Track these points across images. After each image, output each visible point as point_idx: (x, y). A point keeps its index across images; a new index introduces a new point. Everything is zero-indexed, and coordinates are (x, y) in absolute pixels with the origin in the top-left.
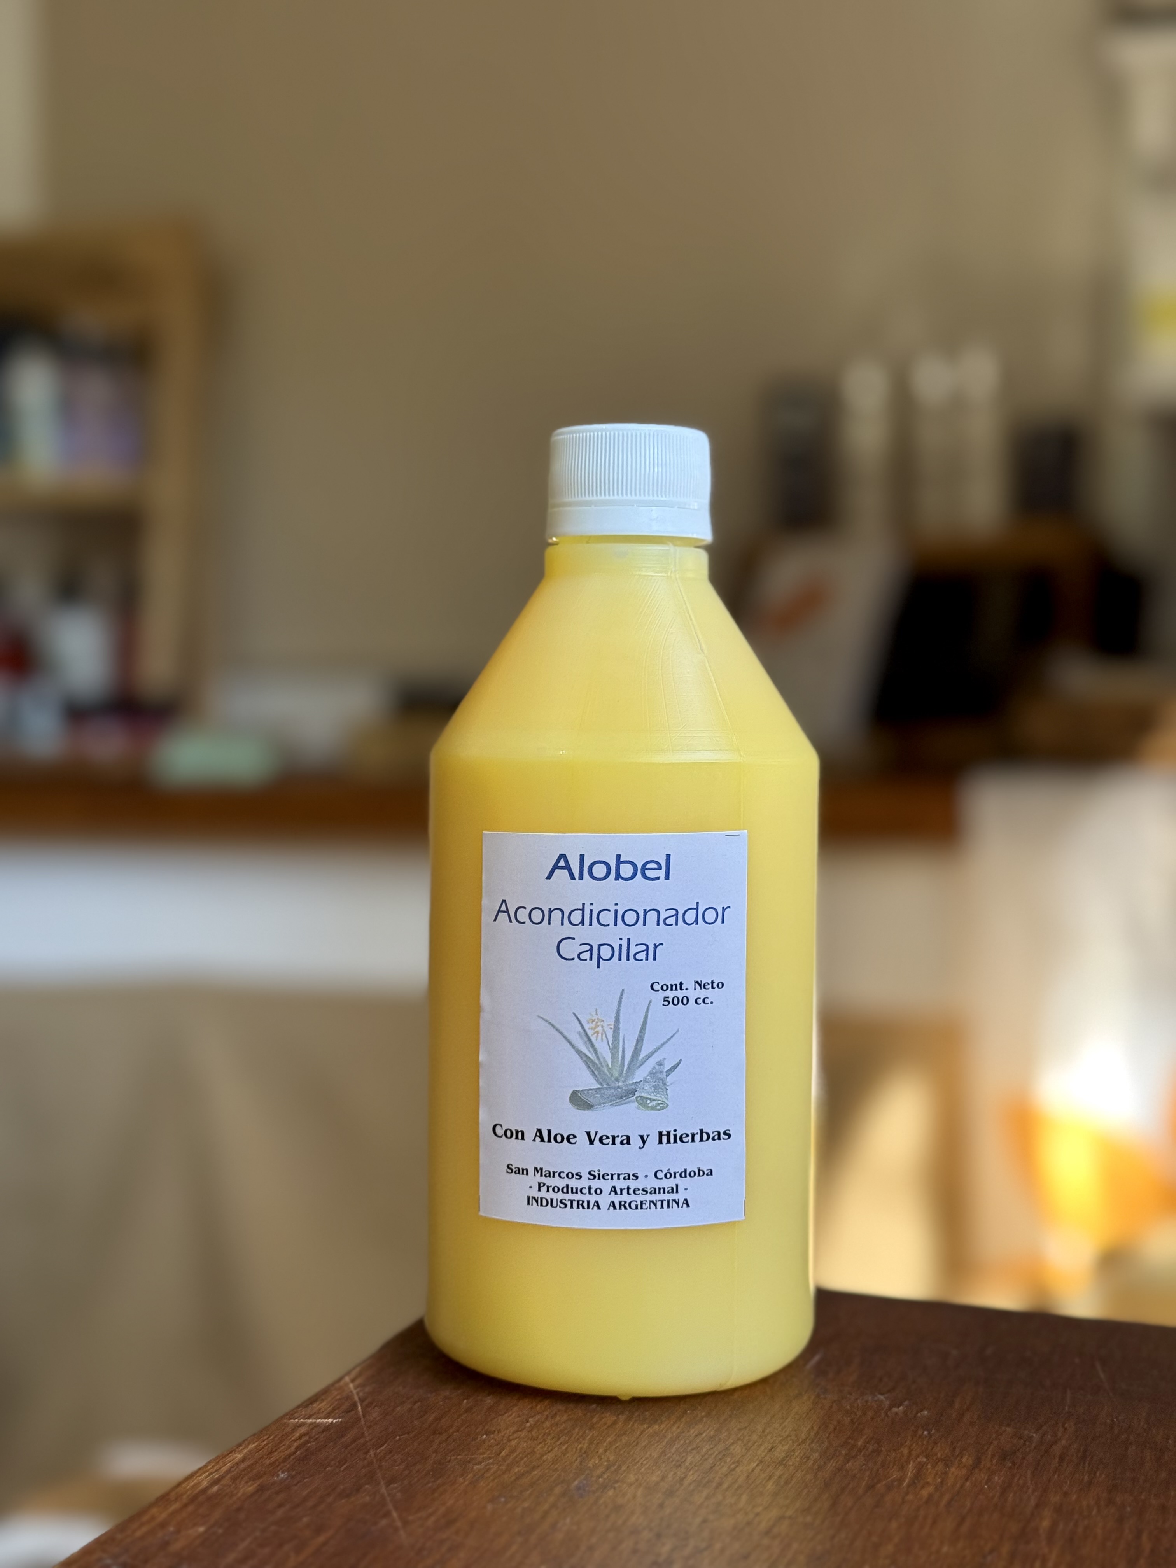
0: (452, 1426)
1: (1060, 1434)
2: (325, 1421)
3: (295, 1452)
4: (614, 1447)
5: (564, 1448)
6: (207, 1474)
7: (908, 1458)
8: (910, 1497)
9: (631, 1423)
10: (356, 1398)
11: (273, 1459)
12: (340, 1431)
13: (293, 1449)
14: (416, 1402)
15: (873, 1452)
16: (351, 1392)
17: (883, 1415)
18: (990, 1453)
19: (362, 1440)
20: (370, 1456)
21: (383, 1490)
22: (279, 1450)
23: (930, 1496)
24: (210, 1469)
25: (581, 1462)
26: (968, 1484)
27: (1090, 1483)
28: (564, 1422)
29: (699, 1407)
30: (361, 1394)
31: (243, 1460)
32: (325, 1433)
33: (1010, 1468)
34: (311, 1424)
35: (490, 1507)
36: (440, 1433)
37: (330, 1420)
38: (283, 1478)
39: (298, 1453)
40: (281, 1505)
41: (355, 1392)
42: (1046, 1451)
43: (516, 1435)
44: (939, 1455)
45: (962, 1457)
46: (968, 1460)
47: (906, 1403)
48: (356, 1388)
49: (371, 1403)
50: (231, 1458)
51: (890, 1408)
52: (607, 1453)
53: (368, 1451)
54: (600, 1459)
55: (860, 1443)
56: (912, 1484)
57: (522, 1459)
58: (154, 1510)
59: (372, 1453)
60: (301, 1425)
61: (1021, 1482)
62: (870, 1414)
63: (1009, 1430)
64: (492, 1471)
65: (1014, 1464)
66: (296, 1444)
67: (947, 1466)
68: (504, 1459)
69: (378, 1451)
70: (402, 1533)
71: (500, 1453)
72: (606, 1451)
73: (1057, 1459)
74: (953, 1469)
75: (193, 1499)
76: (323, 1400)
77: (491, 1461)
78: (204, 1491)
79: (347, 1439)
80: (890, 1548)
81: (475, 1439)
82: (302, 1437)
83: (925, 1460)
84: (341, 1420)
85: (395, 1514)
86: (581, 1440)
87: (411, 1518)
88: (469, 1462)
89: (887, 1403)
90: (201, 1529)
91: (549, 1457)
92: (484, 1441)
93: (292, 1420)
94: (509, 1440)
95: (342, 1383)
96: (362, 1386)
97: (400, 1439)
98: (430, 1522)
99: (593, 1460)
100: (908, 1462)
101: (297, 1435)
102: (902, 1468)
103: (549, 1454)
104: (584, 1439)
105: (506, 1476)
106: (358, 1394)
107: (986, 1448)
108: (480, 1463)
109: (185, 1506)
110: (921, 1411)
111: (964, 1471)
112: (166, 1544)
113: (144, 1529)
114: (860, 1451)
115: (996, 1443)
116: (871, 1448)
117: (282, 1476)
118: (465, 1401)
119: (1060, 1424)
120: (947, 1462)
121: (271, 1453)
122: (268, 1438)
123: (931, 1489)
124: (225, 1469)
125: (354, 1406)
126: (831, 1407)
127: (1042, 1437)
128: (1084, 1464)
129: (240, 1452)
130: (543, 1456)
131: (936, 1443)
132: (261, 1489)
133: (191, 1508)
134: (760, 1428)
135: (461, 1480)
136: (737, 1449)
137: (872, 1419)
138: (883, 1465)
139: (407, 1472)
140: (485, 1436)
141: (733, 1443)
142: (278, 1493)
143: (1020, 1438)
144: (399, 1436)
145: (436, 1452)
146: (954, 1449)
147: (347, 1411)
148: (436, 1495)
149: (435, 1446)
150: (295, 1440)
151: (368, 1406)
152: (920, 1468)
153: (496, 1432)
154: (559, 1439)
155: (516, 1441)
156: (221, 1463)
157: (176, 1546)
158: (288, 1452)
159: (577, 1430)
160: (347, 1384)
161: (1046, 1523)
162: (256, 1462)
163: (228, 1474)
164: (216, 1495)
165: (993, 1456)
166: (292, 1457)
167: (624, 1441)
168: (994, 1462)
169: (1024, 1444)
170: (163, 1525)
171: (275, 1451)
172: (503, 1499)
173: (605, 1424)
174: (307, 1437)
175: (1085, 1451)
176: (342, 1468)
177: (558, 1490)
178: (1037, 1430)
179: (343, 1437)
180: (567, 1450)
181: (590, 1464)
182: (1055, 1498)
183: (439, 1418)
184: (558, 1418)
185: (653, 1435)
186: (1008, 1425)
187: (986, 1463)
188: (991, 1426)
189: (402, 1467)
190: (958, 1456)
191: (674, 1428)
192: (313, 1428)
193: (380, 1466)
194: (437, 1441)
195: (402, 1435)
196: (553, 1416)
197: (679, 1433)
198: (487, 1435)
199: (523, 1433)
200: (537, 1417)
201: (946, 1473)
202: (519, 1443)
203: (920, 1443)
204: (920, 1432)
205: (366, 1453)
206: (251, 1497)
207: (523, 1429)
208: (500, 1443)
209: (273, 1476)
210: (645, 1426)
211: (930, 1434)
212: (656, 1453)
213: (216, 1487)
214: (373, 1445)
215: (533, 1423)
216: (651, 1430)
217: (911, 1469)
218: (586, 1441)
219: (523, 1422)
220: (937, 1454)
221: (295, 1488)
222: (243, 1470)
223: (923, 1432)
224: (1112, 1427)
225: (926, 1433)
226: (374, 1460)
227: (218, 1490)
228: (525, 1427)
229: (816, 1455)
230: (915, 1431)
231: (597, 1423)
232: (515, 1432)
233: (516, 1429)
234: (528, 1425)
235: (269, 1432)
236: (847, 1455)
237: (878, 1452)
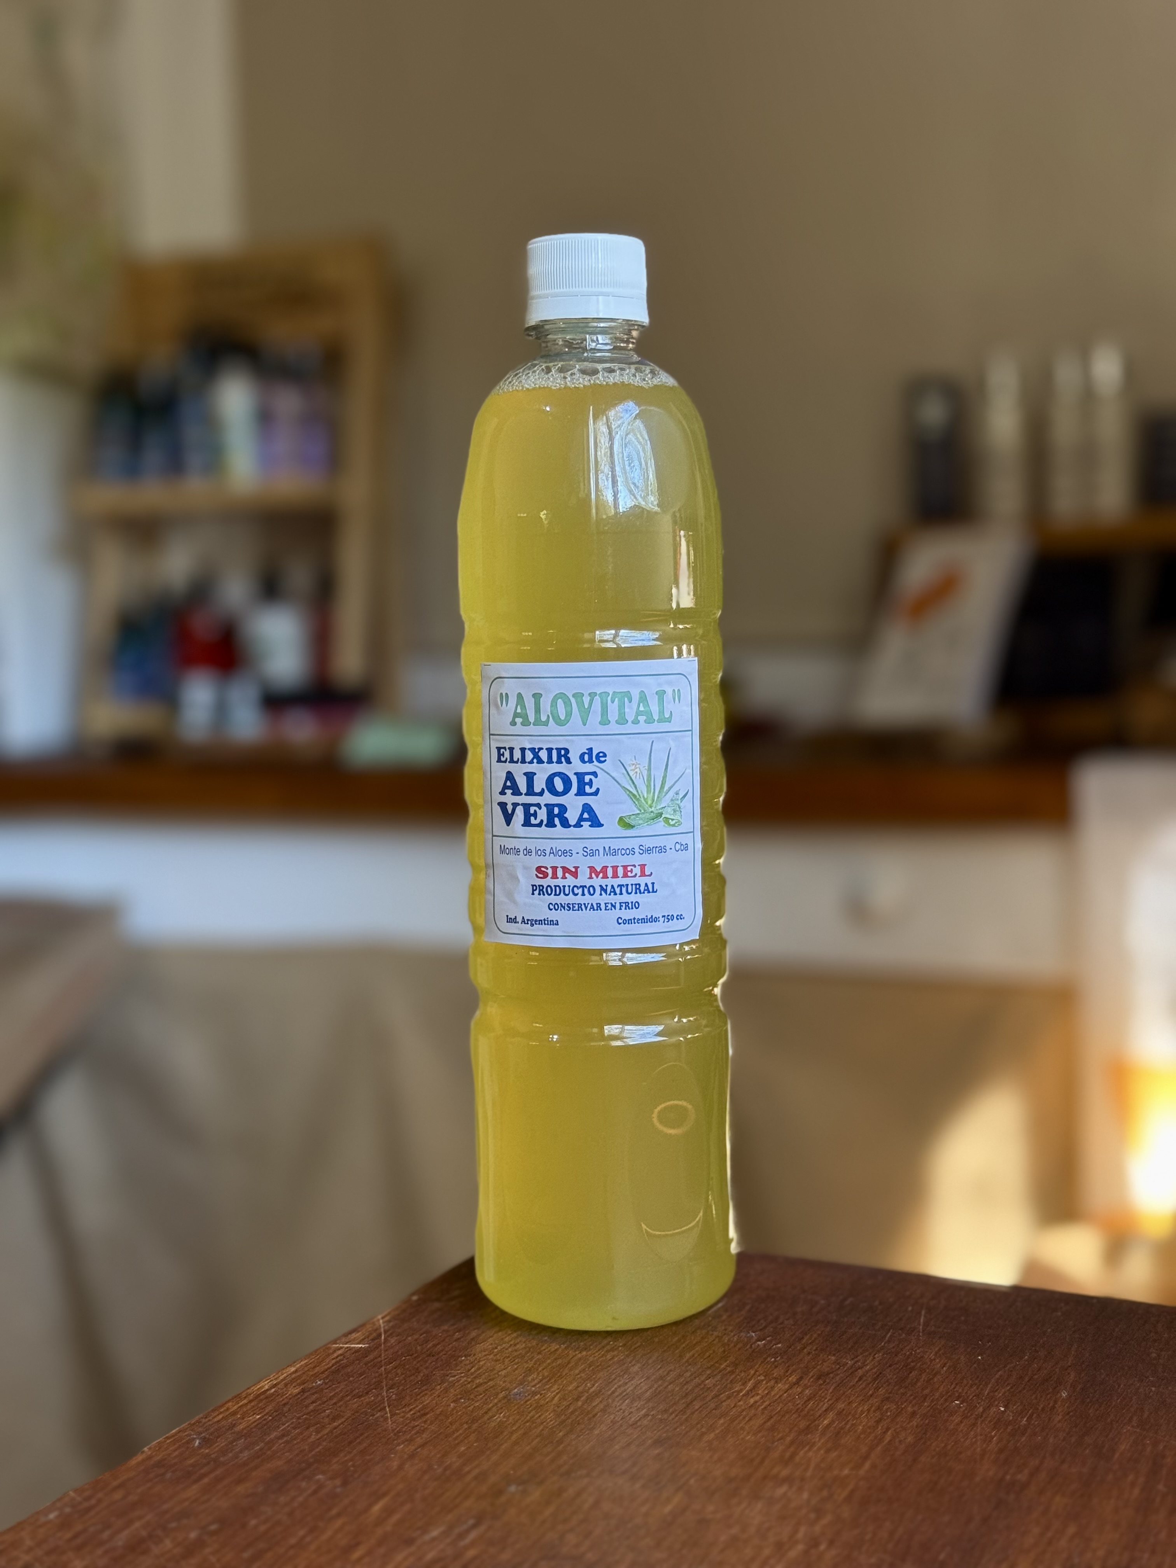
0: (443, 1351)
1: (868, 1362)
2: (357, 1346)
3: (331, 1367)
4: (550, 1367)
5: (516, 1366)
6: (269, 1381)
7: (753, 1374)
10: (382, 1330)
11: (316, 1371)
12: (365, 1353)
13: (330, 1365)
14: (423, 1334)
15: (729, 1372)
16: (380, 1327)
17: (748, 1347)
18: (811, 1374)
19: (379, 1359)
21: (385, 1394)
22: (321, 1366)
23: (755, 1403)
25: (524, 1376)
26: (785, 1397)
30: (387, 1328)
31: (296, 1371)
32: (355, 1356)
33: (821, 1385)
34: (348, 1347)
35: (452, 1405)
36: (433, 1356)
37: (361, 1346)
38: (319, 1385)
39: (333, 1367)
40: (313, 1402)
41: (382, 1326)
43: (485, 1358)
44: (775, 1375)
45: (790, 1376)
46: (793, 1379)
47: (769, 1338)
48: (384, 1323)
49: (391, 1335)
50: (287, 1370)
51: (755, 1342)
52: (544, 1371)
53: (381, 1367)
54: (538, 1374)
56: (747, 1394)
57: (484, 1373)
59: (383, 1369)
60: (340, 1350)
61: (823, 1394)
62: (740, 1345)
64: (462, 1381)
65: (824, 1382)
66: (334, 1361)
67: (776, 1382)
68: (472, 1374)
69: (388, 1367)
71: (471, 1370)
72: (543, 1369)
73: (856, 1380)
74: (779, 1385)
75: (257, 1399)
76: (359, 1330)
77: (462, 1375)
78: (267, 1391)
79: (368, 1359)
81: (456, 1360)
82: (338, 1358)
83: (763, 1378)
84: (368, 1345)
85: (387, 1409)
86: (529, 1361)
88: (448, 1376)
90: (258, 1417)
91: (503, 1373)
92: (461, 1362)
93: (334, 1346)
94: (479, 1362)
95: (375, 1320)
96: (389, 1324)
97: (404, 1360)
99: (533, 1375)
100: (750, 1380)
101: (335, 1355)
102: (744, 1384)
105: (470, 1386)
106: (384, 1328)
107: (810, 1369)
108: (454, 1378)
111: (787, 1386)
113: (220, 1417)
114: (720, 1371)
115: (819, 1365)
116: (729, 1369)
117: (320, 1382)
120: (777, 1380)
121: (315, 1367)
122: (315, 1356)
123: (758, 1397)
124: (281, 1378)
125: (379, 1335)
126: (714, 1341)
127: (854, 1362)
129: (294, 1366)
130: (499, 1372)
131: (776, 1367)
132: (303, 1391)
135: (439, 1389)
137: (739, 1351)
138: (731, 1381)
139: (403, 1381)
141: (633, 1365)
142: (313, 1394)
143: (838, 1364)
144: (405, 1357)
145: (427, 1368)
146: (787, 1371)
147: (373, 1339)
148: (418, 1398)
149: (427, 1364)
150: (333, 1359)
151: (389, 1336)
152: (757, 1385)
153: (472, 1355)
154: (514, 1361)
156: (280, 1374)
158: (326, 1367)
160: (378, 1321)
162: (304, 1373)
163: (282, 1381)
165: (812, 1377)
166: (328, 1371)
167: (558, 1363)
169: (839, 1368)
170: (234, 1414)
171: (318, 1366)
174: (342, 1357)
176: (361, 1378)
178: (853, 1359)
179: (366, 1357)
180: (516, 1369)
181: (530, 1379)
182: (841, 1406)
183: (435, 1346)
184: (518, 1346)
185: (580, 1359)
186: (834, 1355)
187: (805, 1381)
188: (821, 1355)
189: (401, 1378)
190: (787, 1376)
191: (597, 1354)
192: (347, 1351)
193: (386, 1377)
194: (429, 1361)
195: (407, 1356)
196: (515, 1345)
197: (599, 1358)
198: (465, 1357)
199: (491, 1356)
200: (504, 1345)
201: (773, 1388)
202: (485, 1363)
203: (765, 1366)
204: (769, 1359)
205: (379, 1369)
206: (296, 1395)
207: (491, 1354)
208: (472, 1363)
209: (312, 1383)
210: (577, 1353)
211: (775, 1361)
212: (577, 1372)
213: (273, 1390)
214: (385, 1363)
215: (500, 1349)
216: (580, 1355)
217: (750, 1385)
218: (532, 1362)
219: (493, 1349)
220: (773, 1374)
221: (326, 1391)
222: (293, 1379)
223: (771, 1359)
224: (908, 1358)
225: (773, 1359)
226: (384, 1373)
227: (274, 1391)
228: (493, 1352)
229: (688, 1374)
230: (765, 1359)
231: (544, 1350)
232: (485, 1355)
233: (487, 1353)
234: (496, 1350)
235: (317, 1353)
236: (709, 1374)
237: (732, 1372)
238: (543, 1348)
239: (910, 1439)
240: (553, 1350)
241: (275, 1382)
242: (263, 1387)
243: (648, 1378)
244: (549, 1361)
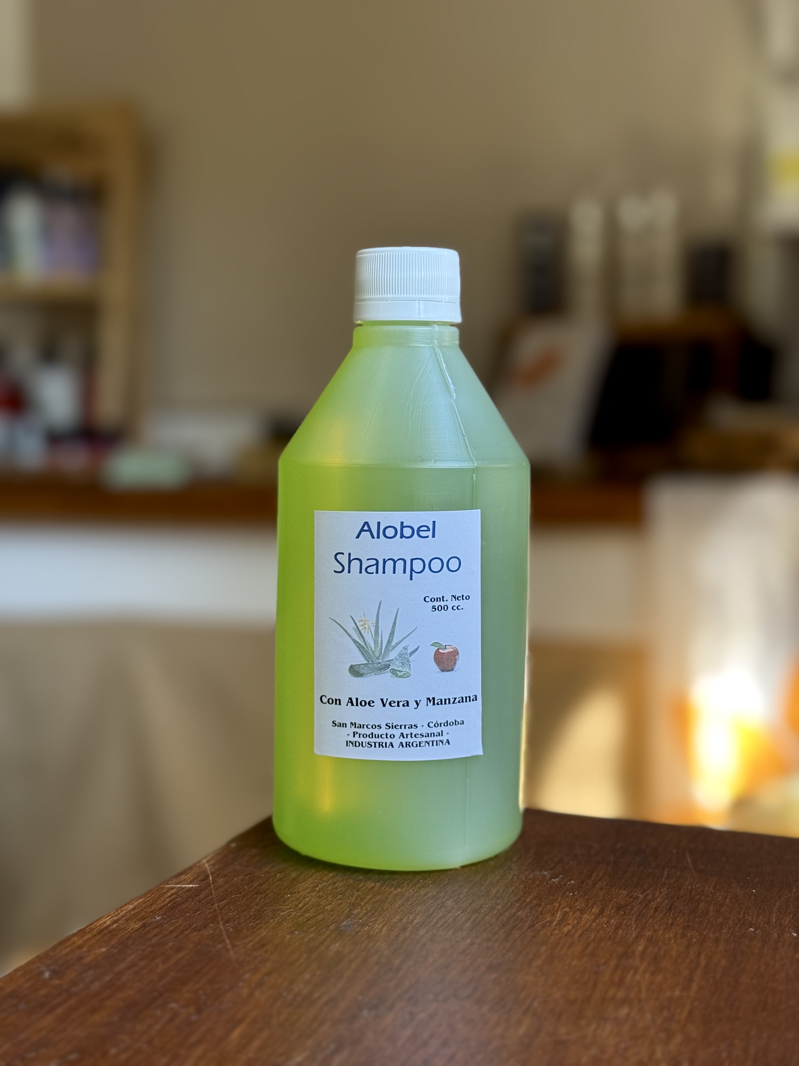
0: (268, 889)
1: (657, 895)
2: (188, 886)
3: (167, 904)
4: (371, 902)
5: (340, 902)
6: (110, 917)
7: (558, 908)
8: (556, 932)
9: (384, 888)
10: (209, 872)
11: (153, 908)
12: (197, 892)
13: (166, 902)
14: (247, 875)
15: (536, 905)
16: (206, 869)
17: (545, 883)
18: (610, 906)
19: (211, 897)
20: (215, 907)
21: (222, 927)
22: (157, 904)
23: (569, 931)
24: (112, 914)
25: (349, 910)
26: (594, 924)
27: (672, 924)
28: (341, 887)
29: (428, 878)
30: (213, 870)
31: (134, 909)
32: (186, 894)
33: (623, 915)
34: (179, 887)
35: (288, 937)
36: (261, 894)
37: (191, 886)
38: (158, 920)
39: (169, 905)
40: (155, 936)
41: (208, 869)
42: (647, 905)
43: (309, 895)
44: (578, 907)
45: (592, 909)
46: (595, 910)
47: (561, 876)
48: (209, 866)
49: (218, 876)
50: (126, 908)
51: (550, 879)
52: (367, 905)
53: (214, 904)
54: (362, 909)
55: (528, 900)
56: (559, 923)
57: (312, 908)
58: (75, 938)
59: (216, 905)
60: (173, 888)
61: (628, 923)
62: (537, 882)
63: (624, 892)
64: (292, 915)
65: (625, 913)
66: (168, 900)
67: (582, 913)
68: (300, 909)
69: (220, 904)
70: (231, 952)
71: (298, 905)
72: (365, 904)
73: (653, 911)
74: (585, 916)
75: (100, 932)
76: (188, 874)
77: (291, 910)
78: (109, 926)
79: (201, 896)
80: (538, 962)
81: (282, 897)
82: (172, 895)
83: (569, 910)
84: (198, 885)
85: (227, 941)
86: (350, 897)
87: (238, 943)
88: (277, 911)
89: (549, 876)
90: (104, 950)
91: (329, 907)
92: (288, 898)
93: (167, 886)
94: (304, 898)
95: (201, 864)
96: (214, 865)
97: (235, 897)
98: (249, 946)
99: (357, 910)
100: (557, 911)
101: (169, 894)
102: (553, 914)
103: (329, 906)
104: (353, 897)
105: (300, 919)
106: (210, 870)
107: (608, 903)
108: (284, 911)
109: (95, 936)
110: (570, 881)
111: (593, 917)
112: (81, 958)
113: (68, 950)
114: (527, 904)
115: (615, 900)
116: (535, 902)
117: (158, 918)
118: (279, 874)
119: (658, 889)
120: (582, 911)
121: (152, 904)
122: (151, 896)
123: (570, 927)
124: (121, 914)
125: (207, 877)
126: (513, 878)
127: (645, 897)
128: (670, 914)
129: (132, 904)
130: (325, 907)
131: (577, 900)
132: (144, 926)
133: (98, 937)
134: (465, 891)
135: (272, 921)
136: (450, 903)
137: (538, 885)
138: (541, 913)
139: (238, 916)
140: (289, 895)
141: (447, 900)
142: (154, 928)
143: (631, 897)
145: (256, 904)
146: (588, 904)
147: (202, 880)
148: (255, 930)
149: (257, 901)
150: (168, 897)
151: (216, 877)
152: (565, 915)
153: (297, 893)
154: (337, 897)
155: (309, 898)
156: (119, 911)
157: (88, 959)
158: (163, 904)
159: (348, 891)
160: (204, 864)
161: (640, 948)
162: (142, 910)
163: (123, 917)
164: (114, 930)
165: (612, 908)
166: (165, 907)
167: (378, 898)
168: (613, 911)
169: (633, 901)
170: (80, 947)
171: (154, 904)
172: (297, 933)
173: (367, 888)
174: (176, 896)
175: (672, 905)
176: (197, 914)
177: (332, 927)
178: (643, 893)
179: (198, 895)
180: (341, 904)
181: (355, 912)
182: (648, 933)
183: (261, 885)
184: (337, 884)
185: (396, 895)
186: (624, 890)
187: (607, 912)
188: (613, 890)
189: (235, 913)
190: (590, 908)
191: (411, 891)
192: (180, 890)
193: (221, 913)
194: (259, 898)
195: (236, 894)
196: (334, 884)
197: (414, 893)
198: (291, 894)
199: (314, 894)
200: (324, 884)
201: (581, 918)
202: (310, 900)
203: (567, 900)
204: (567, 893)
205: (212, 905)
206: (137, 930)
207: (314, 891)
208: (298, 899)
209: (152, 918)
210: (392, 889)
211: (574, 895)
212: (397, 906)
213: (115, 925)
214: (217, 900)
215: (321, 887)
216: (396, 892)
217: (559, 915)
218: (354, 898)
219: (314, 887)
220: (576, 906)
221: (165, 925)
222: (133, 915)
223: (570, 894)
224: (691, 891)
225: (571, 894)
226: (218, 909)
227: (116, 927)
228: (316, 890)
229: (500, 907)
230: (564, 893)
231: (362, 887)
232: (309, 893)
233: (309, 891)
234: (318, 888)
235: (152, 892)
236: (519, 907)
237: (539, 905)
238: (360, 886)
239: (723, 962)
240: (369, 887)
241: (116, 919)
242: (105, 922)
243: (464, 911)
244: (368, 897)
